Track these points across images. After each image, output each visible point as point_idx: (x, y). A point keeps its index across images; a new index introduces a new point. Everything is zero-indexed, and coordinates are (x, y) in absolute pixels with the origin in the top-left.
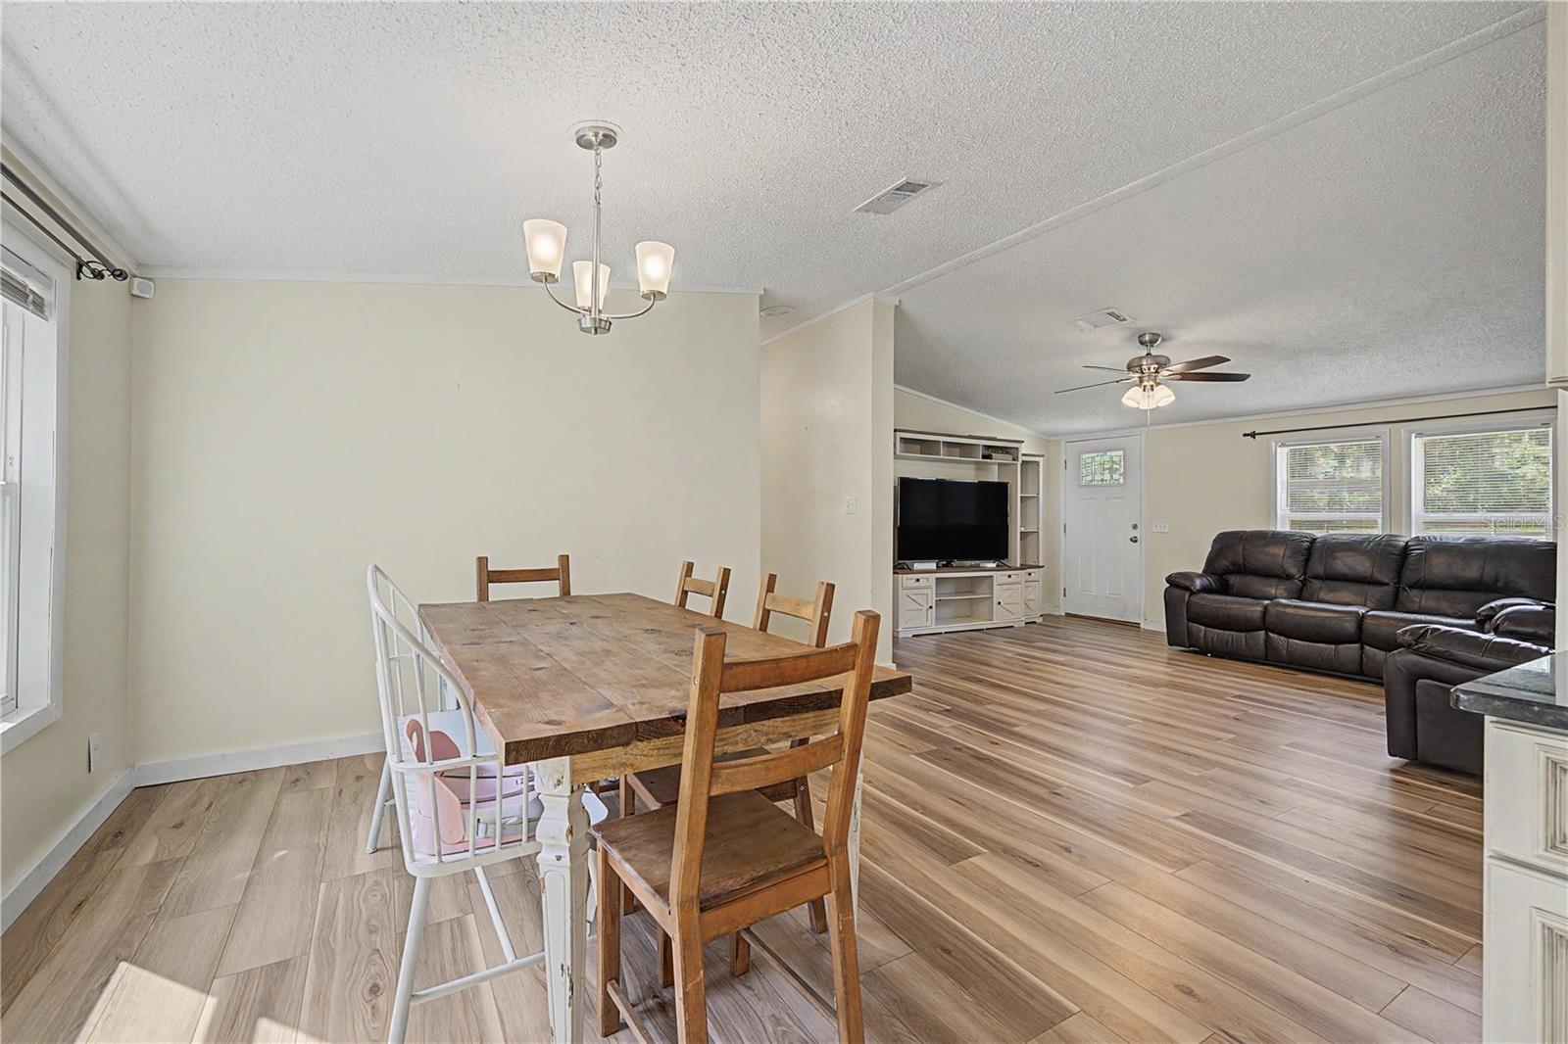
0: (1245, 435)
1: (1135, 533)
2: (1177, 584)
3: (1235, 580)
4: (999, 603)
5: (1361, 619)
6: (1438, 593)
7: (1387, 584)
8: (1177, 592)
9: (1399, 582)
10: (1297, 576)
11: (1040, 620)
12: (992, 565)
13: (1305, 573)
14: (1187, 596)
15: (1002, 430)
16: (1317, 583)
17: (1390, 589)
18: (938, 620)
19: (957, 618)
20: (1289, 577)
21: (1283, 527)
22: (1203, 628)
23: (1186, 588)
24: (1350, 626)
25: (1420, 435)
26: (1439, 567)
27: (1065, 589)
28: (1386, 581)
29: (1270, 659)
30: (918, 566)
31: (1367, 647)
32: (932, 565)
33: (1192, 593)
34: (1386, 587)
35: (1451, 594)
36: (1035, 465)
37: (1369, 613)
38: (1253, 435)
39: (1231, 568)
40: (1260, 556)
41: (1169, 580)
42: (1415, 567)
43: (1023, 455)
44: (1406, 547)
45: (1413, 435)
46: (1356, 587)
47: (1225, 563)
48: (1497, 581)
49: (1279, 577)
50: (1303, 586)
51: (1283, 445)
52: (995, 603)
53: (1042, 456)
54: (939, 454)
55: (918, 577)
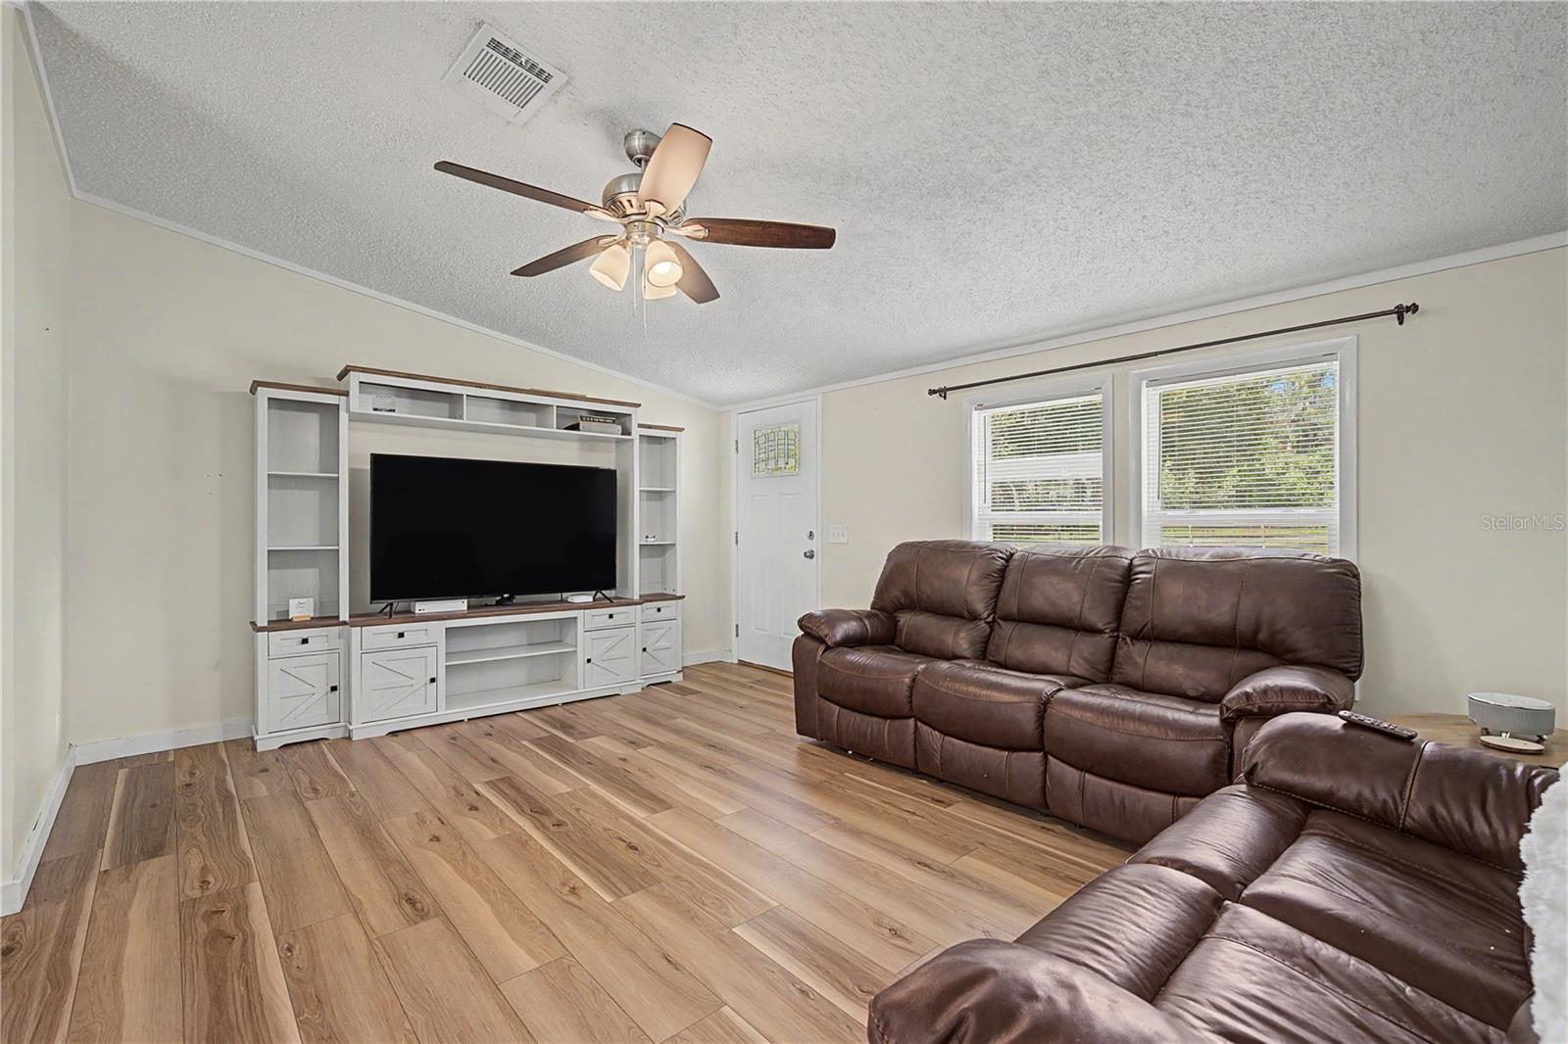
0: (932, 392)
1: (810, 546)
2: (812, 629)
3: (905, 619)
4: (589, 661)
5: (1044, 705)
6: (1171, 649)
7: (1100, 632)
8: (811, 644)
9: (1117, 629)
10: (985, 615)
11: (677, 679)
12: (586, 598)
13: (994, 610)
14: (820, 652)
15: (603, 385)
16: (1007, 628)
17: (1104, 641)
18: (451, 699)
19: (534, 684)
20: (974, 617)
21: (980, 535)
22: (837, 708)
23: (821, 640)
24: (1027, 720)
25: (1153, 382)
26: (1176, 604)
27: (737, 626)
28: (1100, 625)
29: (916, 766)
30: (422, 607)
31: (1050, 758)
32: (461, 605)
33: (828, 648)
34: (1098, 638)
35: (1188, 651)
36: (671, 442)
37: (1062, 694)
38: (943, 392)
39: (903, 600)
40: (937, 583)
41: (802, 623)
42: (1138, 603)
43: (640, 426)
44: (1131, 566)
45: (1144, 383)
46: (1061, 634)
47: (895, 593)
48: (1256, 632)
49: (960, 616)
50: (992, 630)
51: (980, 407)
52: (581, 658)
53: (681, 430)
54: (461, 417)
55: (401, 631)
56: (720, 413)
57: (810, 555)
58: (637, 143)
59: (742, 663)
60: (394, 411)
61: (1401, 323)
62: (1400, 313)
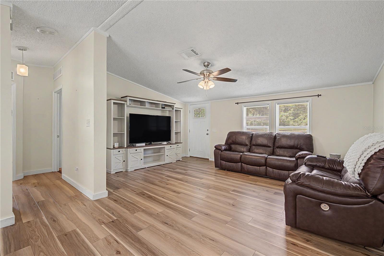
0: (236, 103)
1: (208, 132)
2: (217, 148)
3: (233, 146)
4: (167, 156)
5: (266, 159)
6: (284, 149)
7: (271, 147)
8: (218, 151)
9: (274, 146)
10: (249, 145)
11: (181, 160)
12: (165, 143)
13: (251, 144)
14: (220, 152)
15: (169, 99)
16: (254, 147)
17: (272, 148)
18: (145, 163)
19: (155, 161)
20: (247, 145)
21: (245, 130)
22: (224, 162)
23: (220, 150)
24: (263, 161)
25: (278, 104)
26: (284, 142)
27: (190, 149)
28: (271, 146)
29: (242, 171)
30: (138, 145)
31: (267, 167)
32: (144, 144)
33: (222, 151)
34: (271, 148)
35: (286, 150)
36: (179, 111)
37: (268, 157)
38: (238, 103)
39: (232, 142)
40: (239, 139)
41: (215, 147)
42: (278, 142)
43: (175, 108)
44: (275, 136)
45: (277, 104)
46: (264, 148)
47: (230, 141)
48: (298, 146)
49: (244, 145)
50: (250, 147)
51: (245, 106)
52: (166, 155)
53: (182, 109)
54: (146, 106)
55: (136, 149)
56: (186, 105)
57: (207, 134)
58: (206, 64)
59: (190, 156)
60: (130, 104)
61: (318, 97)
62: (318, 96)
